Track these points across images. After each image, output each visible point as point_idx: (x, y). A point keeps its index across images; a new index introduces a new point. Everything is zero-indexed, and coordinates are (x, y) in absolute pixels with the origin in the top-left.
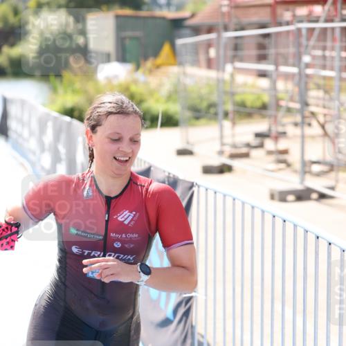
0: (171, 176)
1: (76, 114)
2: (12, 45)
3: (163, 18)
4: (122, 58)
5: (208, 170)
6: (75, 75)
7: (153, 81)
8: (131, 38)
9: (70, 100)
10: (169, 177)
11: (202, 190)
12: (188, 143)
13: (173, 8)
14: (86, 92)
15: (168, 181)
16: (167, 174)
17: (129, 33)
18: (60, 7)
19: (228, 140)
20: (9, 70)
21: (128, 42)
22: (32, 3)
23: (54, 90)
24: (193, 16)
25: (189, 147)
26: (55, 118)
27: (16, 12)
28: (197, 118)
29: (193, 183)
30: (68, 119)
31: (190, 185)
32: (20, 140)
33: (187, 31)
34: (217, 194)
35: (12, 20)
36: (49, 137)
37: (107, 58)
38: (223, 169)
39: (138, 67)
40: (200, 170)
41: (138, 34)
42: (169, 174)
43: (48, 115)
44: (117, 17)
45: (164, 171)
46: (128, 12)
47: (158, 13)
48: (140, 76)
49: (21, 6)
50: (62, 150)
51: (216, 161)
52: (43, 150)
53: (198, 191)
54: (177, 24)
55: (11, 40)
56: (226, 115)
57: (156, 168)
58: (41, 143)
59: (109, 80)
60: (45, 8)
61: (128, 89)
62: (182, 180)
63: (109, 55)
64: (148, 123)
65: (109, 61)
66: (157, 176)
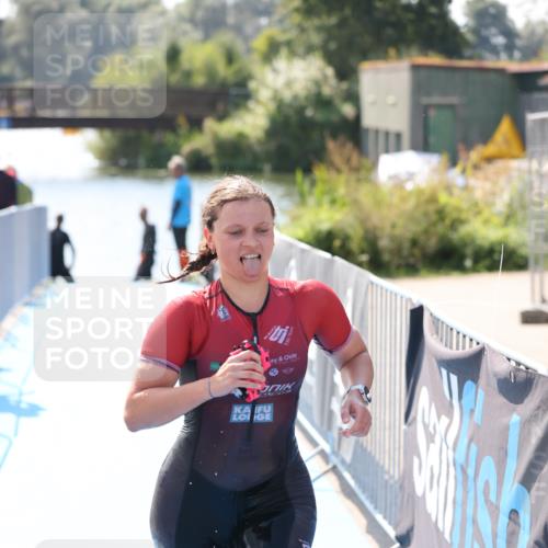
0: (522, 367)
1: (337, 243)
2: (222, 118)
3: (501, 72)
4: (423, 145)
6: (338, 171)
7: (480, 186)
8: (439, 107)
9: (326, 218)
10: (517, 370)
12: (544, 301)
13: (517, 54)
14: (356, 203)
16: (514, 365)
17: (436, 99)
18: (310, 50)
20: (214, 161)
21: (432, 113)
22: (260, 43)
25: (546, 309)
27: (230, 58)
35: (223, 71)
37: (394, 143)
41: (454, 100)
42: (518, 364)
44: (415, 68)
45: (509, 359)
46: (435, 60)
47: (490, 62)
49: (239, 46)
54: (526, 83)
55: (220, 107)
57: (494, 351)
59: (399, 184)
60: (284, 52)
61: (433, 199)
62: (540, 375)
63: (398, 136)
64: (468, 263)
65: (398, 149)
66: (494, 367)
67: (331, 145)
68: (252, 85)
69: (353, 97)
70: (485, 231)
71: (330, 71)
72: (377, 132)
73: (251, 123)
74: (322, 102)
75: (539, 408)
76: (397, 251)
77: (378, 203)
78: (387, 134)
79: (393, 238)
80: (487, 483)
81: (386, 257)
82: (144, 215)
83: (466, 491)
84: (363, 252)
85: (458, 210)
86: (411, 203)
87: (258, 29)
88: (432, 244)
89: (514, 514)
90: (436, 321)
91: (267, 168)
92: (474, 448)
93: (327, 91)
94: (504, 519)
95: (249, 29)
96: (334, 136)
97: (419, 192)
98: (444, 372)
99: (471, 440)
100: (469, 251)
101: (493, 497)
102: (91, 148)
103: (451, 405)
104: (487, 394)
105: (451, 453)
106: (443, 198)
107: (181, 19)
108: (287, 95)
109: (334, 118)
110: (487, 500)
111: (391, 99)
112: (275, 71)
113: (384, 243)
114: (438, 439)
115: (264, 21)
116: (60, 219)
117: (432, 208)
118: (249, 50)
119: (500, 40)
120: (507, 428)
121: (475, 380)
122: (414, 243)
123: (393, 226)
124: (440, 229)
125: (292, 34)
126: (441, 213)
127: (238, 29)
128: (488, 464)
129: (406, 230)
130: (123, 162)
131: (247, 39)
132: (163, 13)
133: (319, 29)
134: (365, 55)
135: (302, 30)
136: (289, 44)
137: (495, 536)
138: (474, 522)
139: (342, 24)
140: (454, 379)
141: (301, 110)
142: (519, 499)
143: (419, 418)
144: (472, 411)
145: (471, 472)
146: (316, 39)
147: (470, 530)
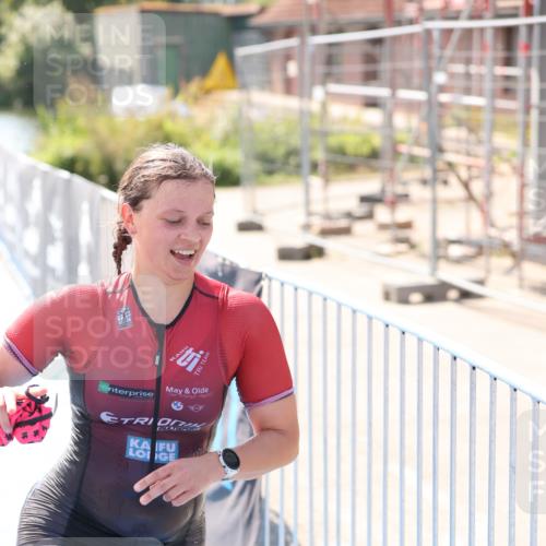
0: (227, 263)
1: (79, 166)
3: (216, 15)
5: (286, 255)
7: (200, 115)
9: (70, 145)
10: (223, 265)
11: (276, 285)
12: (255, 212)
14: (93, 132)
15: (223, 271)
16: (220, 260)
19: (317, 207)
23: (44, 128)
24: (262, 10)
25: (257, 219)
26: (45, 173)
28: (270, 173)
29: (260, 275)
30: (65, 174)
31: (256, 277)
33: (253, 36)
34: (299, 290)
36: (35, 204)
38: (311, 253)
39: (176, 92)
40: (273, 254)
41: (177, 39)
42: (224, 259)
43: (34, 168)
44: (143, 11)
45: (216, 256)
46: (159, 4)
47: (208, 6)
48: (180, 106)
50: (57, 223)
51: (299, 241)
52: (26, 224)
53: (269, 287)
54: (238, 23)
56: (314, 167)
58: (23, 213)
59: (131, 112)
61: (159, 127)
62: (243, 270)
73: (3, 64)
77: (113, 131)
84: (102, 173)
86: (141, 130)
106: (169, 125)
113: (120, 166)
134: (100, 2)
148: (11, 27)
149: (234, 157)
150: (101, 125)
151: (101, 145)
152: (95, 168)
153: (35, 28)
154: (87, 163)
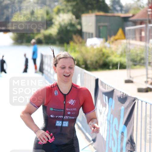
0: (124, 94)
3: (119, 17)
4: (99, 36)
5: (140, 90)
6: (76, 43)
7: (114, 47)
8: (103, 26)
11: (140, 102)
12: (130, 77)
13: (123, 12)
14: (81, 52)
15: (122, 97)
16: (122, 93)
17: (102, 24)
18: (68, 11)
19: (150, 76)
20: (44, 41)
21: (101, 28)
22: (55, 9)
24: (133, 16)
25: (131, 79)
27: (48, 13)
28: (135, 65)
29: (135, 98)
31: (134, 99)
32: (49, 75)
33: (131, 23)
34: (147, 103)
37: (91, 36)
38: (148, 90)
39: (106, 40)
41: (106, 24)
42: (123, 93)
44: (97, 16)
45: (121, 92)
46: (101, 13)
47: (116, 14)
48: (107, 44)
49: (50, 10)
51: (144, 86)
53: (138, 102)
54: (126, 19)
57: (117, 90)
59: (92, 46)
60: (62, 12)
61: (101, 50)
62: (129, 96)
63: (92, 34)
64: (111, 67)
65: (92, 37)
66: (117, 94)
67: (74, 37)
68: (53, 21)
69: (80, 24)
70: (115, 59)
71: (74, 17)
72: (86, 33)
73: (53, 31)
74: (72, 25)
75: (129, 105)
76: (92, 64)
77: (87, 51)
78: (89, 33)
79: (91, 61)
80: (115, 125)
81: (89, 66)
82: (25, 55)
83: (110, 127)
84: (83, 64)
85: (108, 53)
86: (96, 52)
87: (55, 6)
88: (101, 62)
89: (122, 133)
90: (102, 82)
91: (57, 43)
92: (112, 115)
93: (73, 22)
94: (120, 134)
95: (52, 6)
96: (75, 34)
97: (98, 49)
98: (104, 95)
99: (111, 114)
100: (111, 64)
101: (117, 128)
102: (11, 38)
103: (106, 104)
104: (115, 102)
105: (106, 117)
106: (104, 50)
107: (35, 3)
108: (63, 24)
109: (75, 29)
110: (115, 130)
111: (90, 24)
112: (60, 17)
113: (88, 62)
114: (102, 113)
115: (56, 4)
116: (3, 57)
117: (101, 53)
118: (53, 11)
119: (119, 8)
120: (121, 110)
121: (112, 97)
122: (97, 62)
123: (91, 58)
124: (103, 58)
125: (64, 7)
126: (103, 54)
127: (50, 6)
128: (116, 120)
129: (94, 59)
130: (20, 41)
131: (52, 8)
132: (30, 2)
133: (71, 6)
134: (83, 12)
135: (66, 6)
136: (63, 10)
137: (117, 139)
138: (112, 135)
139: (77, 4)
140: (107, 97)
141: (66, 27)
142: (124, 129)
143: (98, 108)
144: (111, 106)
145: (111, 122)
146: (70, 8)
147: (111, 137)
148: (56, 20)
149: (124, 60)
150: (83, 49)
151: (83, 56)
152: (81, 63)
153: (63, 20)
154: (78, 61)
